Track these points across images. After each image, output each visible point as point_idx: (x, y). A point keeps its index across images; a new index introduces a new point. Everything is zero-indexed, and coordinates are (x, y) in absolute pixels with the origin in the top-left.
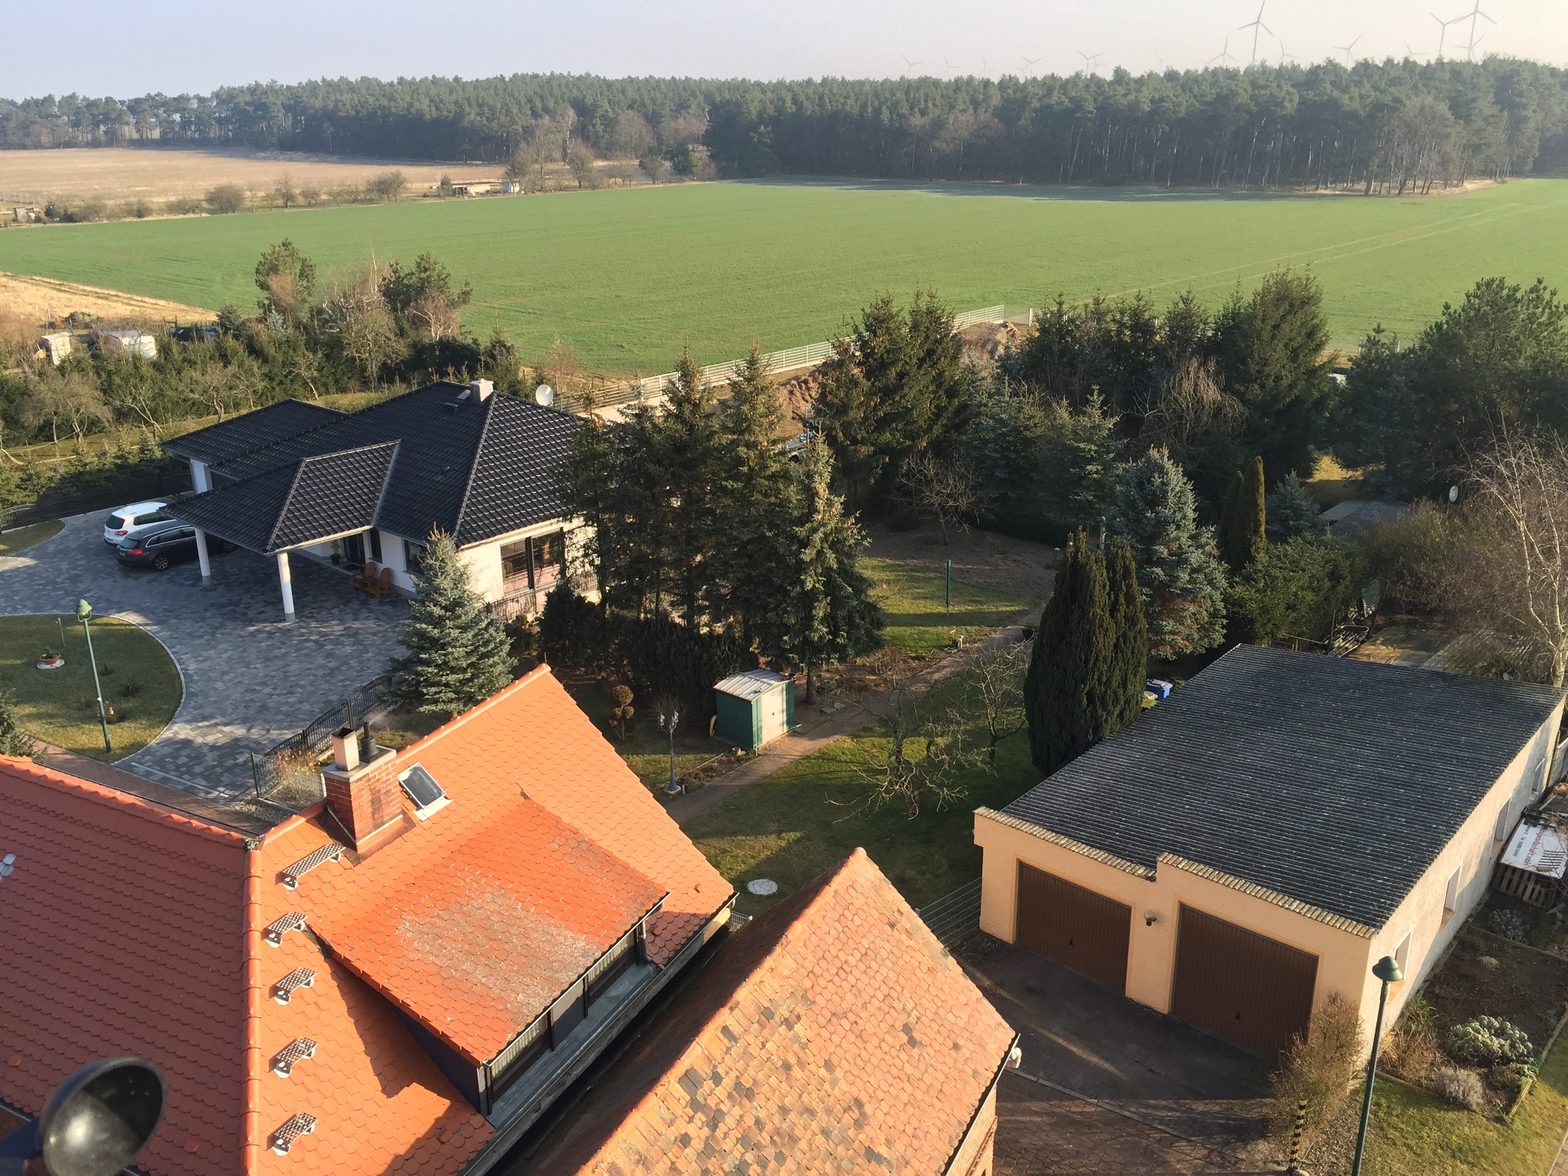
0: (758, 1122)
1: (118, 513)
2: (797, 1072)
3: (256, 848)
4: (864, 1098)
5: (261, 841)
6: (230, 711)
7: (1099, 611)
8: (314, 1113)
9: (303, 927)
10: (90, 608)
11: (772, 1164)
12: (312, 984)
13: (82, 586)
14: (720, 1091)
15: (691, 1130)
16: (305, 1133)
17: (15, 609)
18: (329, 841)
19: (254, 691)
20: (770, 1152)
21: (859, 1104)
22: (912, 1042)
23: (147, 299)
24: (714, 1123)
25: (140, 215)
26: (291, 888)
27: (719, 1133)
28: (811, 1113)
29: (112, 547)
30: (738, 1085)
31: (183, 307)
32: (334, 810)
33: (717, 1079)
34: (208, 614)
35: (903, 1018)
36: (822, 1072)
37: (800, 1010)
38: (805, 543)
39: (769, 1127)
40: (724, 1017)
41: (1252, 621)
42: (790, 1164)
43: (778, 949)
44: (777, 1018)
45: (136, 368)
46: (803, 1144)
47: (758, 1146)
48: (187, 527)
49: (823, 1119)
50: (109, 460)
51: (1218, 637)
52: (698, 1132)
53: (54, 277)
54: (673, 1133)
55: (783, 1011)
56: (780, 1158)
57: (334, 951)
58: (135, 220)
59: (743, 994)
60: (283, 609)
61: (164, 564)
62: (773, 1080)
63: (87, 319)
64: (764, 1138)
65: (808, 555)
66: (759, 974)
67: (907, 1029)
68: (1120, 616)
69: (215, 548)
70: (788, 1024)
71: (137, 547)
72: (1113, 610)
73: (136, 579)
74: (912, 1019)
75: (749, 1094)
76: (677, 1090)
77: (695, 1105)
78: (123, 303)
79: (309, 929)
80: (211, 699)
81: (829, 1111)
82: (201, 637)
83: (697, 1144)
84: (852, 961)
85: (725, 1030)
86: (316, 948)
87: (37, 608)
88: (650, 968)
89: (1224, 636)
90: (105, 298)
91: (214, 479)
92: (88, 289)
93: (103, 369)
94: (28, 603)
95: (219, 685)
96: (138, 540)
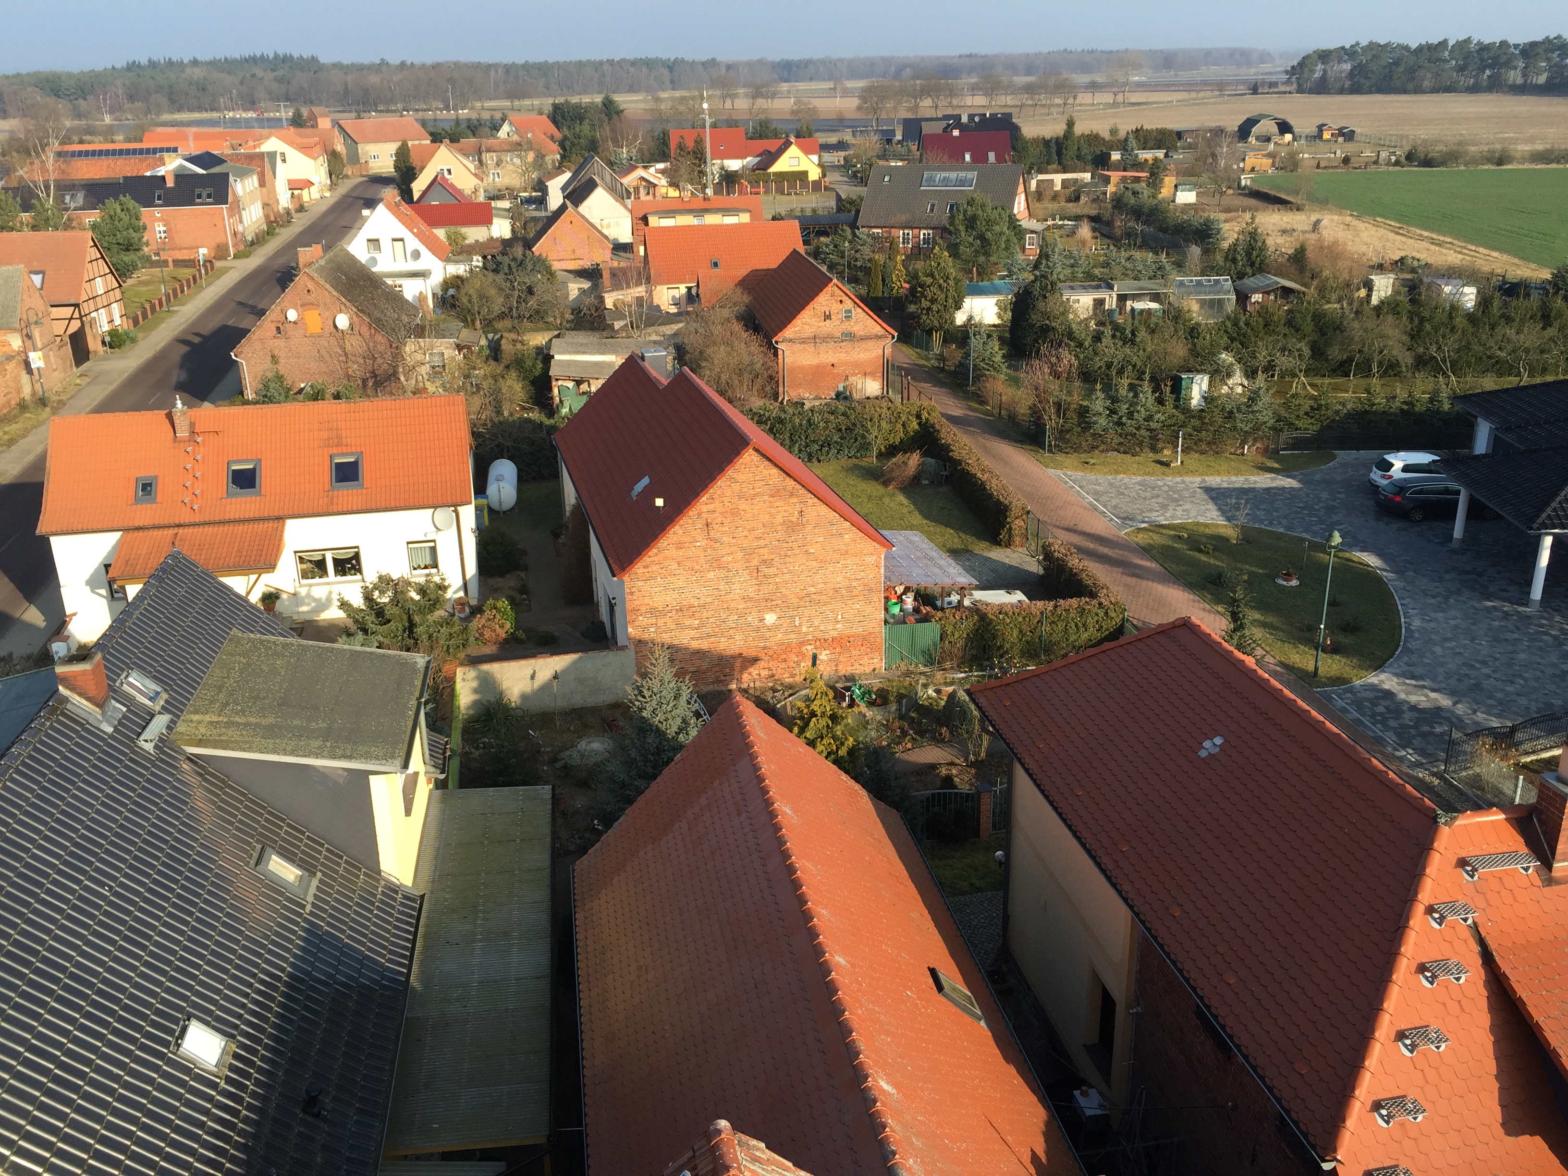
1: (1390, 458)
3: (1445, 824)
5: (1453, 819)
6: (1440, 678)
8: (1425, 1105)
9: (1470, 922)
10: (1340, 540)
12: (1462, 981)
13: (1335, 518)
16: (1410, 1118)
17: (1271, 524)
18: (1524, 850)
19: (1472, 667)
23: (1481, 250)
25: (1500, 162)
26: (1469, 879)
29: (1374, 488)
31: (1516, 261)
32: (1539, 821)
34: (1448, 577)
45: (1451, 317)
48: (1453, 485)
50: (1397, 404)
53: (1396, 220)
57: (1495, 961)
58: (1492, 167)
60: (1529, 593)
61: (1419, 517)
63: (1416, 263)
69: (1475, 512)
71: (1396, 494)
73: (1387, 524)
78: (1455, 251)
79: (1475, 927)
80: (1426, 661)
82: (1434, 597)
86: (1477, 948)
87: (1288, 528)
90: (1439, 244)
91: (1496, 442)
92: (1425, 234)
93: (1418, 314)
94: (1284, 521)
95: (1438, 650)
96: (1401, 487)
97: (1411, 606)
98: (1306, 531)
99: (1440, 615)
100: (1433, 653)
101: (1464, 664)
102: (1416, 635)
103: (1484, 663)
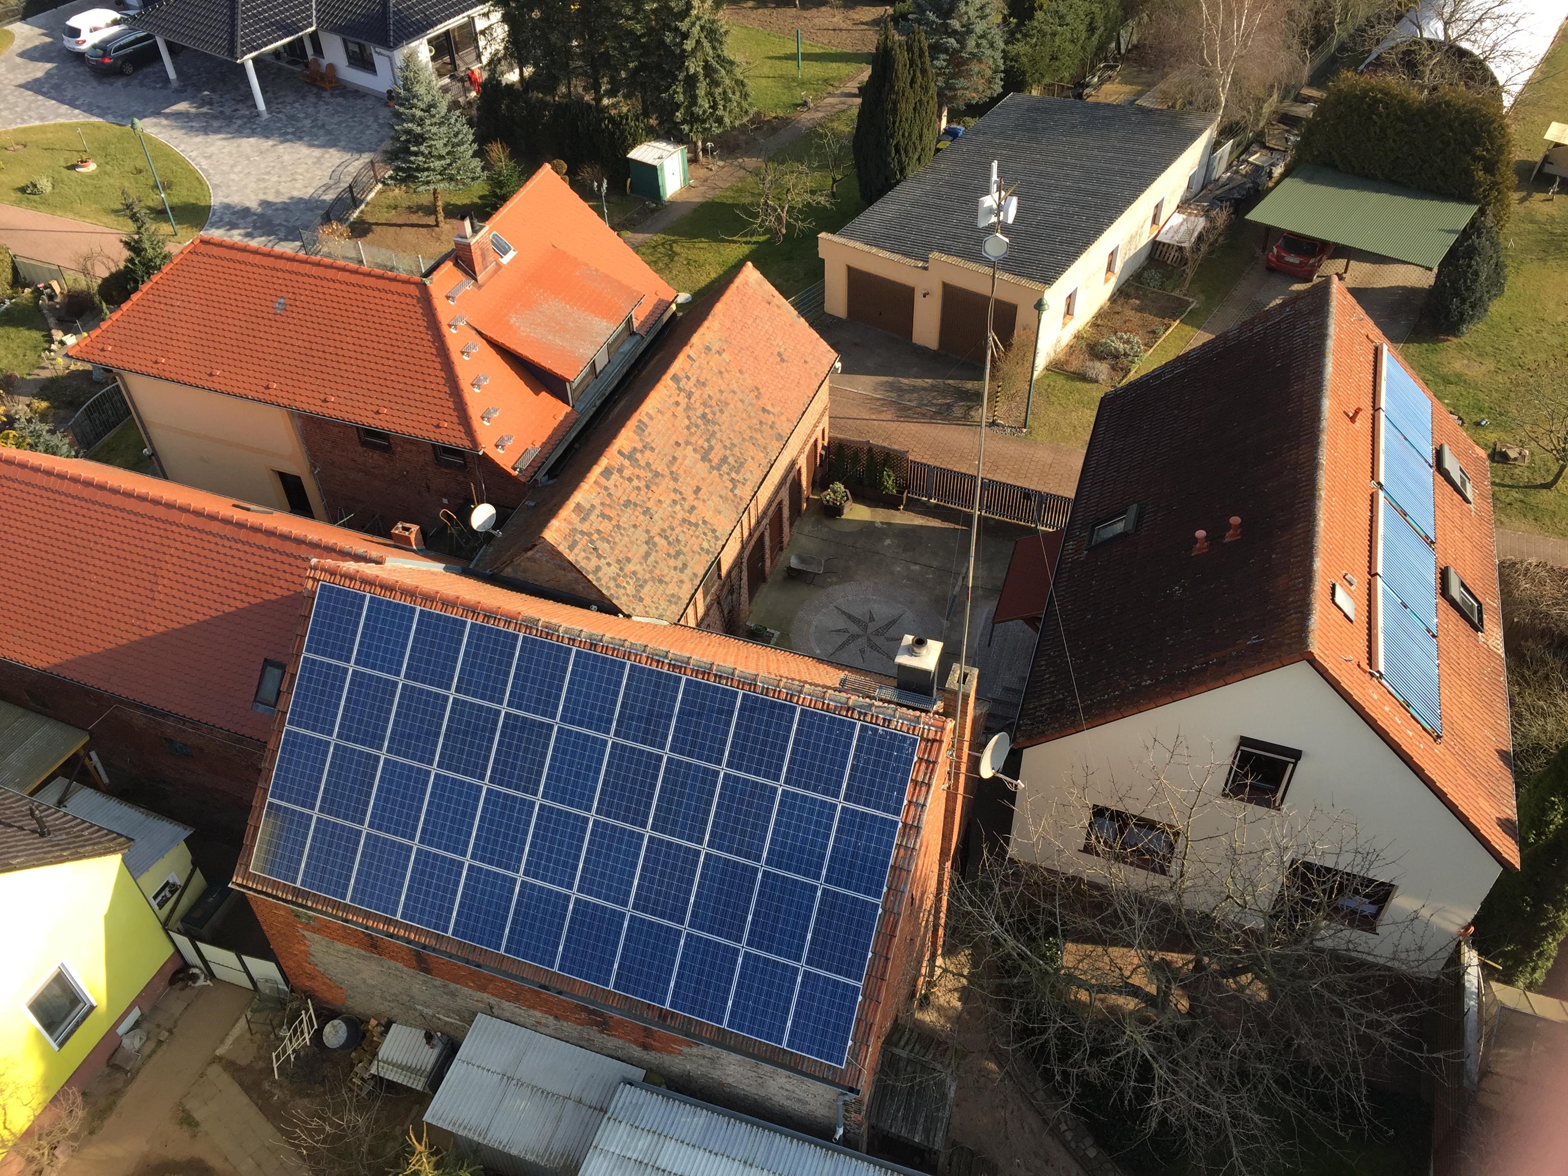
0: (709, 396)
2: (726, 375)
3: (430, 284)
4: (760, 386)
5: (432, 280)
7: (902, 84)
8: (497, 404)
9: (465, 322)
11: (718, 414)
14: (691, 383)
15: (678, 399)
16: (495, 415)
18: (465, 277)
20: (716, 409)
21: (758, 389)
22: (782, 360)
24: (689, 396)
26: (454, 303)
27: (692, 401)
28: (734, 392)
30: (698, 380)
33: (688, 378)
35: (778, 349)
36: (738, 375)
37: (725, 346)
38: (685, 36)
39: (715, 399)
40: (687, 350)
41: (1024, 73)
42: (726, 414)
43: (710, 317)
44: (713, 351)
46: (732, 406)
47: (711, 406)
49: (740, 395)
51: (998, 88)
52: (683, 401)
54: (673, 400)
55: (715, 347)
56: (722, 411)
57: (483, 334)
59: (695, 339)
61: (132, 69)
62: (714, 379)
64: (713, 403)
65: (689, 45)
66: (702, 330)
67: (779, 354)
68: (917, 86)
70: (719, 353)
71: (104, 56)
72: (913, 82)
74: (782, 350)
75: (704, 384)
76: (671, 383)
77: (679, 389)
79: (469, 324)
81: (742, 392)
83: (683, 405)
84: (749, 323)
85: (689, 356)
88: (638, 337)
89: (1003, 87)
94: (32, 113)
95: (233, 176)
96: (103, 47)
97: (189, 149)
98: (58, 115)
99: (213, 149)
100: (233, 180)
101: (259, 180)
102: (211, 171)
103: (269, 173)
